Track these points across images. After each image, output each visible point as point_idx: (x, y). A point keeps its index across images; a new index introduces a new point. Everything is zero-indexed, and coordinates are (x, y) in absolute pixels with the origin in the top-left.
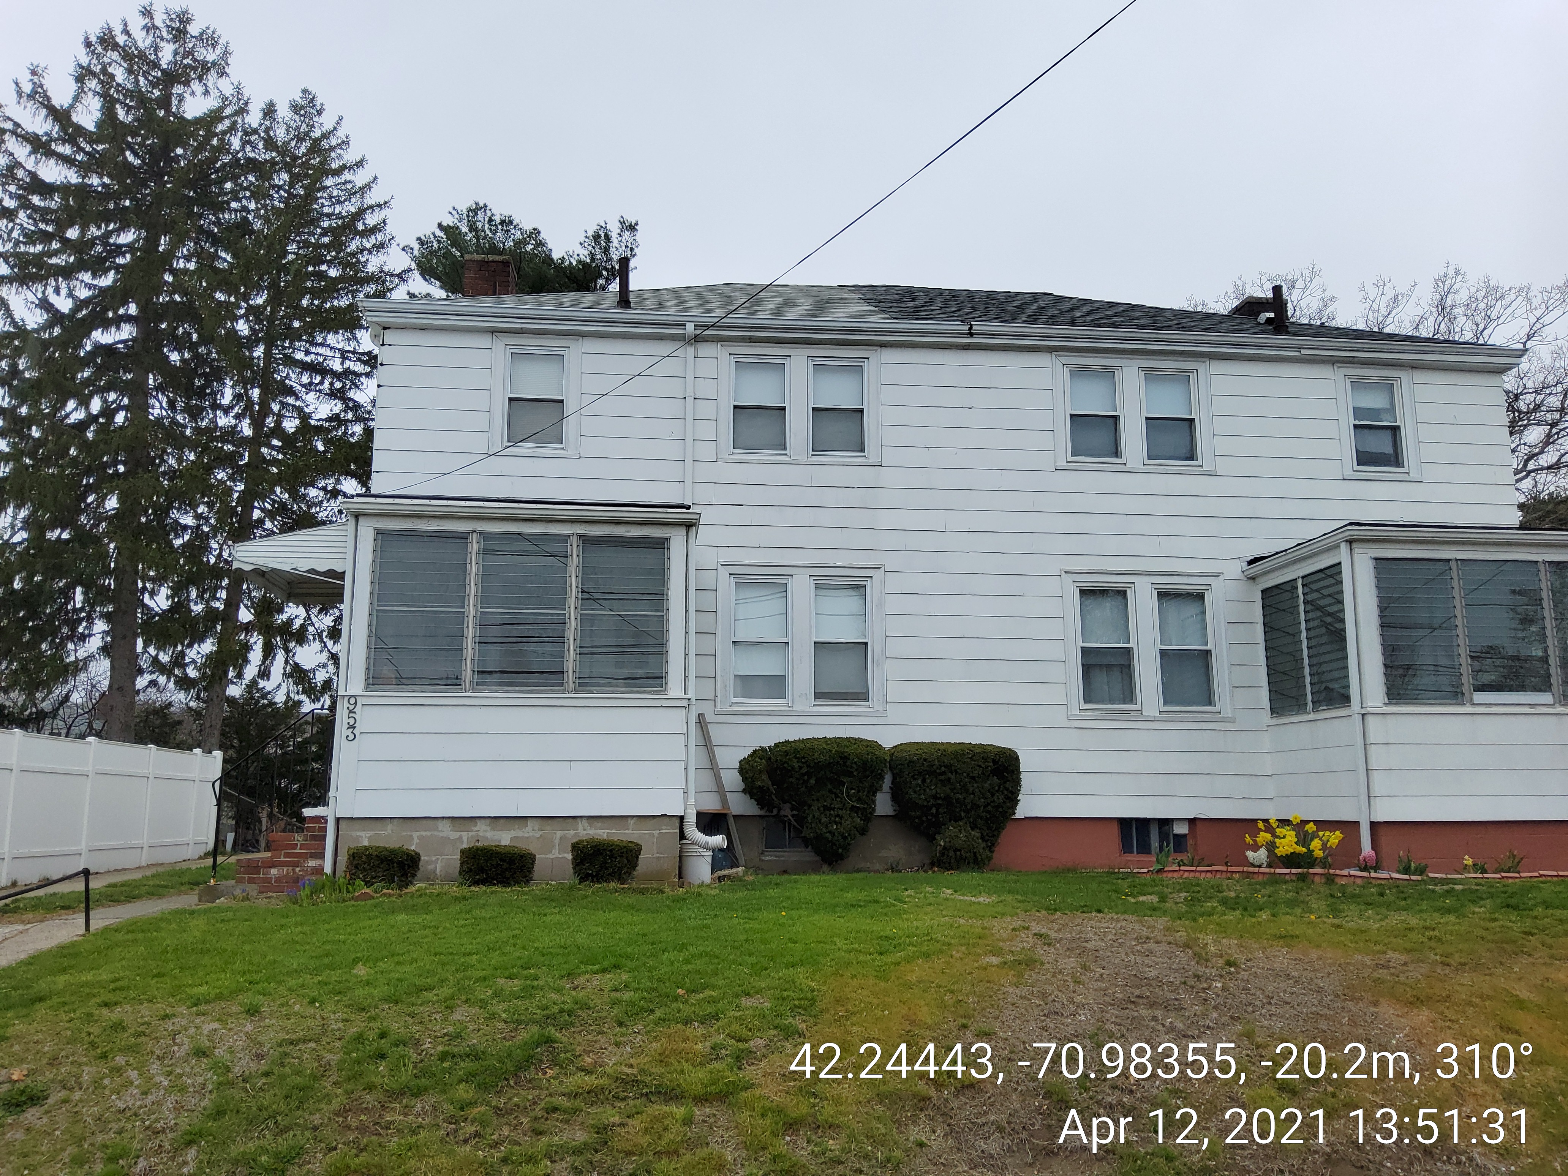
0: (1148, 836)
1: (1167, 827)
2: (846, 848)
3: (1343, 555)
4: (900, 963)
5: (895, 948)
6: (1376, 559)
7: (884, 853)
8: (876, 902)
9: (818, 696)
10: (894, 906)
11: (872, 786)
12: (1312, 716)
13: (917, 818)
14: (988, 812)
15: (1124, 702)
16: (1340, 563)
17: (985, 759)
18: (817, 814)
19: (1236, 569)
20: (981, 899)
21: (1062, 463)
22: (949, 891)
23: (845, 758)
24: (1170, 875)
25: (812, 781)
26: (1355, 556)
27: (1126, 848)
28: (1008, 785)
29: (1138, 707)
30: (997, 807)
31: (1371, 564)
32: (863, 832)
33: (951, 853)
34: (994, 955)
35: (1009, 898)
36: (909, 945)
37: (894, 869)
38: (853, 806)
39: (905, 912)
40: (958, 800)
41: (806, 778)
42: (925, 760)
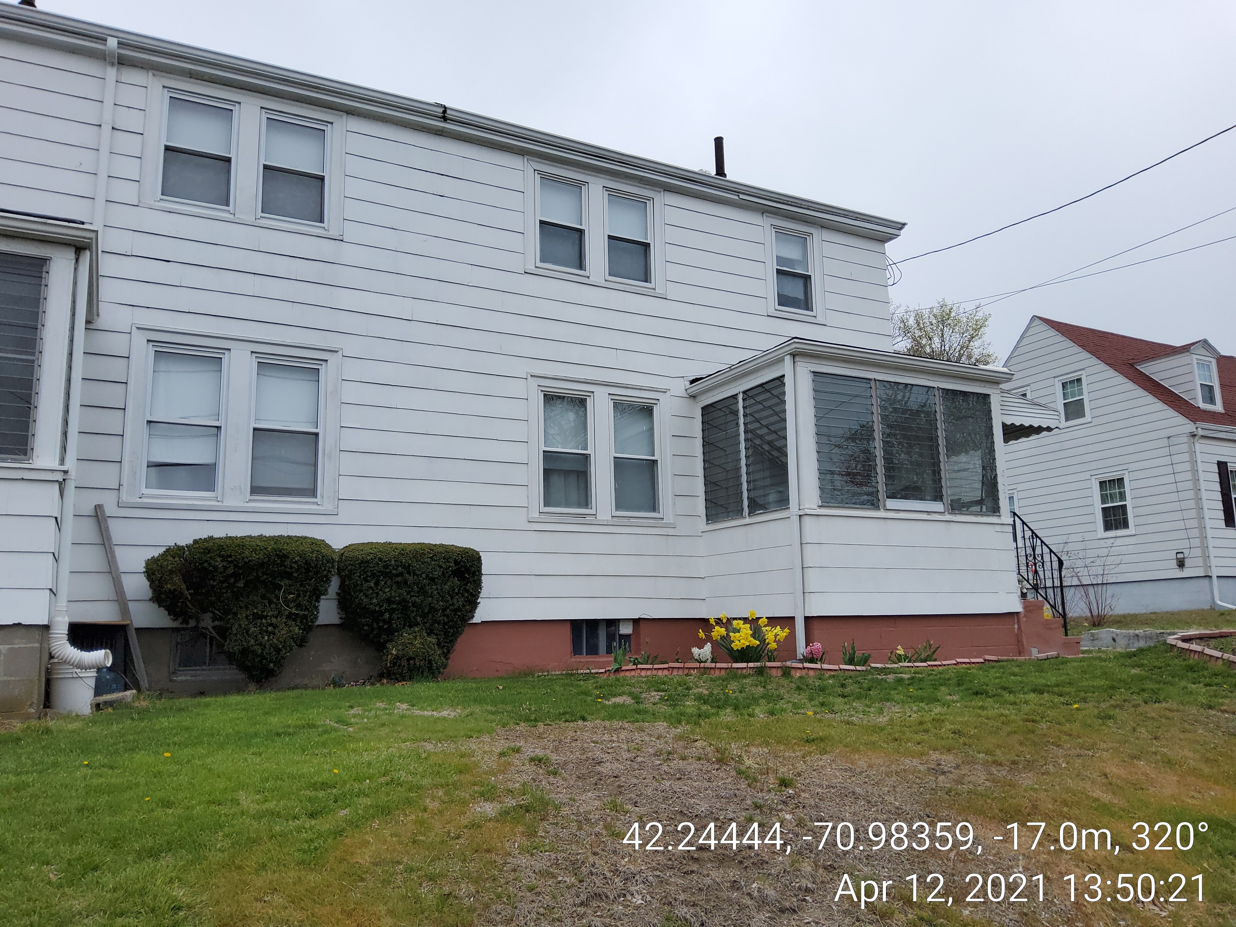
0: (597, 636)
1: (613, 628)
2: (279, 663)
3: (787, 368)
4: (343, 830)
5: (336, 801)
6: (814, 372)
7: (326, 667)
8: (313, 726)
9: (255, 490)
10: (335, 730)
11: (316, 589)
12: (748, 520)
13: (367, 625)
14: (447, 616)
15: (579, 506)
16: (784, 376)
17: (447, 559)
18: (244, 623)
19: (680, 387)
20: (445, 713)
21: (531, 268)
22: (405, 706)
23: (283, 557)
24: (627, 674)
25: (241, 584)
26: (798, 368)
27: (576, 650)
28: (469, 586)
29: (593, 511)
30: (456, 611)
31: (810, 377)
32: (302, 642)
33: (404, 663)
34: (486, 800)
35: (477, 709)
36: (358, 796)
37: (336, 684)
38: (290, 613)
39: (352, 738)
40: (414, 604)
41: (232, 580)
42: (380, 560)
